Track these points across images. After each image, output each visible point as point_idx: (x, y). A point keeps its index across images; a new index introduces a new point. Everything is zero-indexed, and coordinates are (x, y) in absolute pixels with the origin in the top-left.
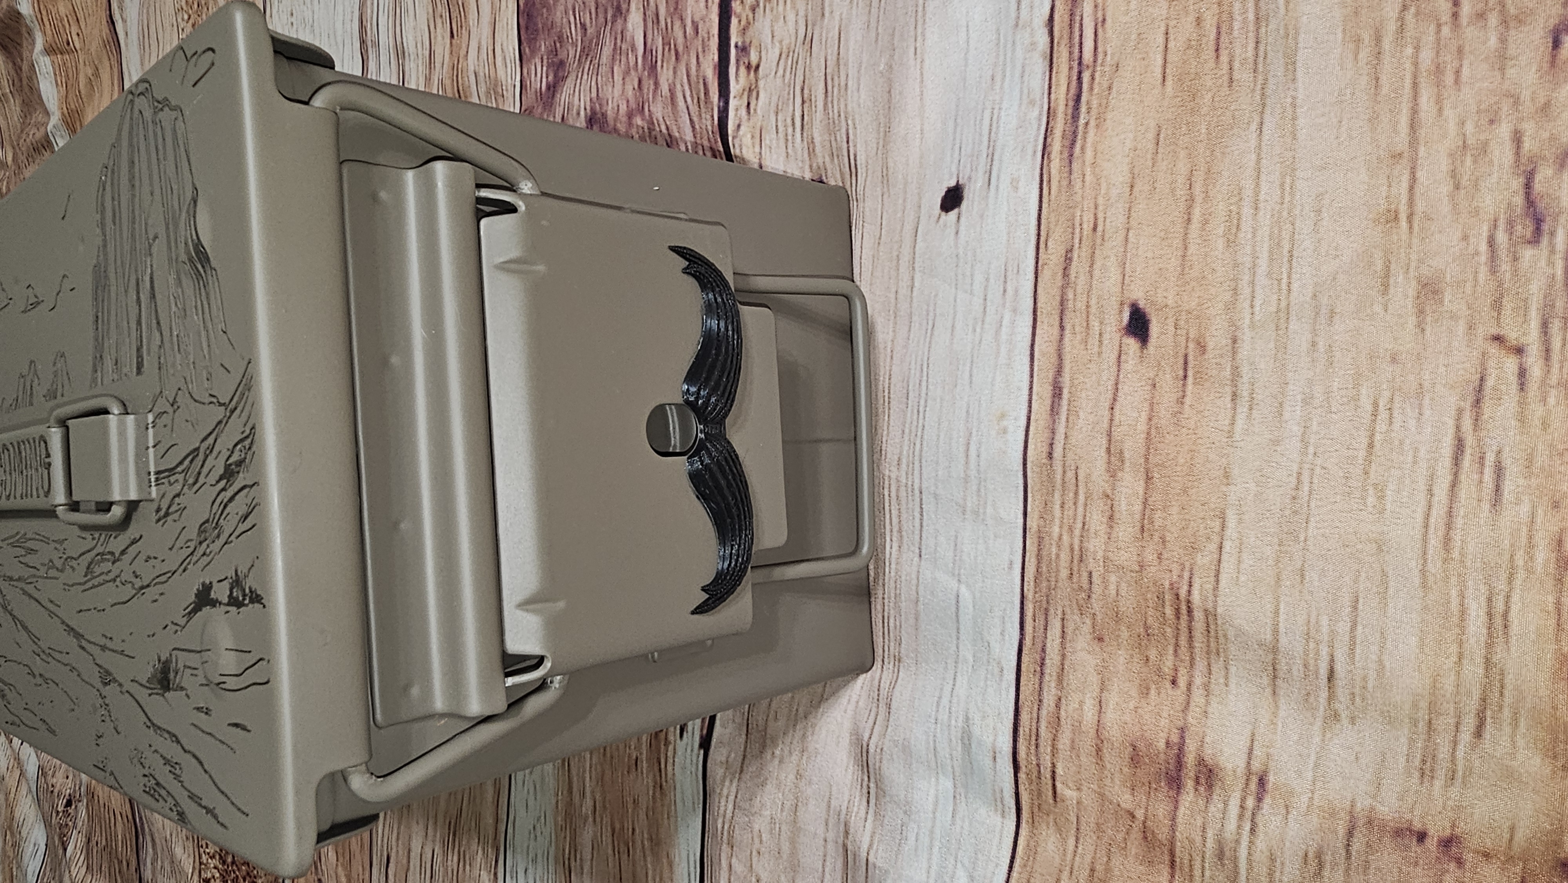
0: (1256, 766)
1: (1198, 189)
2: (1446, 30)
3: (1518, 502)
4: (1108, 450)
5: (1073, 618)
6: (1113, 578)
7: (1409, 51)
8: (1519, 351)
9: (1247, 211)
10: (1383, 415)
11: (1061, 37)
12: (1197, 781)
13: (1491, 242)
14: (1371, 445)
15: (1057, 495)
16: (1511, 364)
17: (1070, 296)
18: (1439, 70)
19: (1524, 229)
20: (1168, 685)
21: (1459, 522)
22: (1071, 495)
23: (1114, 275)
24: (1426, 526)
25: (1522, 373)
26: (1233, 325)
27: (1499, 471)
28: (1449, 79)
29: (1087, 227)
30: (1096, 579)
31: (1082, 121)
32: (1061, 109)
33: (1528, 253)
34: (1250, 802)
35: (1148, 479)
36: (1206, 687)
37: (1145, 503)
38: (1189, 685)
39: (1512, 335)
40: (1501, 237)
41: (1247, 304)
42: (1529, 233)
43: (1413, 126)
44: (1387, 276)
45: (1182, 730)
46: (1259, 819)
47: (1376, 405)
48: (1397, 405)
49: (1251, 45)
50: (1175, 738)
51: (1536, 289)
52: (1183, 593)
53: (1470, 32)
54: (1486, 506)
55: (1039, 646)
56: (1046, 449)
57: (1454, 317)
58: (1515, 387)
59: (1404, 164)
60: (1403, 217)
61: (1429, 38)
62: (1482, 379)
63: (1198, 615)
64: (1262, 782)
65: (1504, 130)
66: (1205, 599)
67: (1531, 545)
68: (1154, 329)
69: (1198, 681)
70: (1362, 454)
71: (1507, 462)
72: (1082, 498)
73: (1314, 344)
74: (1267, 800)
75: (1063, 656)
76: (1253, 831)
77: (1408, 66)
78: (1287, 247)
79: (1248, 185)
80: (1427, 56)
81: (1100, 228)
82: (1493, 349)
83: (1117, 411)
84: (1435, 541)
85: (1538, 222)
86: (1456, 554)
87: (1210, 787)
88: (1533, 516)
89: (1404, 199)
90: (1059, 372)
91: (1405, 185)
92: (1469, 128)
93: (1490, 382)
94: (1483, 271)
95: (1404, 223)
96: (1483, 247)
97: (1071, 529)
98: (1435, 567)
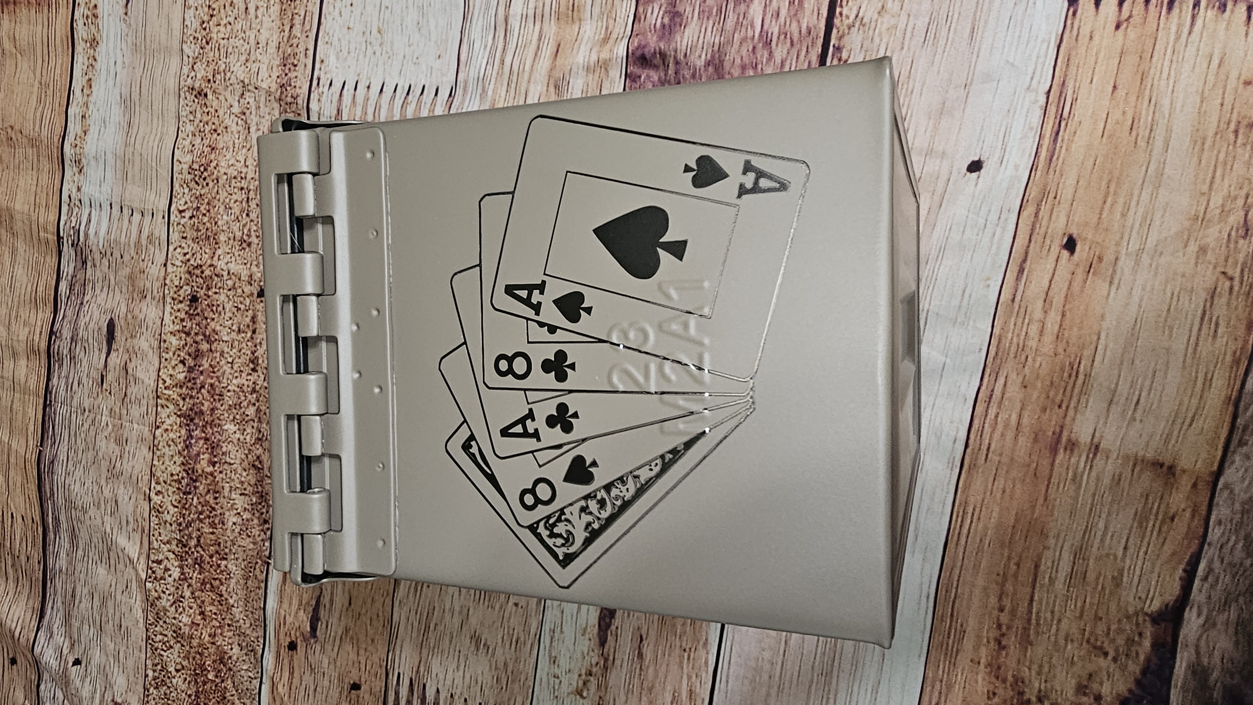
0: (1096, 440)
1: (1112, 189)
2: (1231, 147)
3: (1223, 337)
4: (1045, 301)
5: (1013, 376)
6: (1039, 359)
7: (1216, 152)
8: (1231, 279)
9: (1133, 203)
10: (1175, 298)
11: (1053, 102)
12: (1066, 449)
13: (1229, 235)
14: (1169, 310)
15: (1013, 319)
16: (1228, 284)
17: (1038, 226)
18: (1225, 163)
19: (1242, 232)
20: (1057, 407)
21: (1201, 343)
22: (1021, 320)
23: (1063, 220)
24: (1188, 344)
25: (1231, 288)
26: (1118, 252)
27: (1217, 324)
28: (1229, 167)
29: (1052, 196)
30: (1029, 359)
31: (1058, 145)
32: (1048, 135)
33: (1241, 242)
34: (1091, 456)
35: (1063, 316)
36: (1076, 408)
37: (1061, 326)
38: (1067, 407)
39: (1230, 272)
40: (1233, 233)
41: (1125, 244)
42: (1243, 234)
43: (1212, 183)
44: (1187, 242)
45: (1062, 427)
46: (1095, 462)
47: (1173, 294)
48: (1181, 295)
49: (1148, 131)
50: (1058, 430)
51: (1241, 257)
52: (1075, 367)
53: (1240, 151)
54: (1210, 338)
55: (990, 389)
56: (1011, 297)
57: (1210, 263)
58: (1227, 293)
59: (1205, 198)
60: (1200, 219)
61: (1224, 149)
62: (1215, 288)
63: (1081, 377)
64: (1097, 447)
65: (1243, 193)
66: (1085, 370)
67: (1225, 354)
68: (1078, 248)
69: (1072, 406)
70: (1165, 313)
71: (1221, 321)
72: (1027, 321)
73: (1151, 265)
74: (1099, 455)
75: (1003, 394)
76: (1091, 466)
77: (1214, 158)
78: (1148, 222)
79: (1136, 192)
80: (1222, 156)
81: (1058, 197)
82: (1222, 277)
83: (1053, 282)
84: (1190, 350)
85: (1247, 230)
86: (1198, 356)
87: (1072, 450)
88: (1227, 343)
89: (1202, 212)
90: (1024, 261)
91: (1203, 207)
92: (1232, 188)
93: (1219, 290)
94: (1224, 246)
95: (1200, 222)
96: (1226, 236)
97: (1018, 336)
98: (1189, 361)
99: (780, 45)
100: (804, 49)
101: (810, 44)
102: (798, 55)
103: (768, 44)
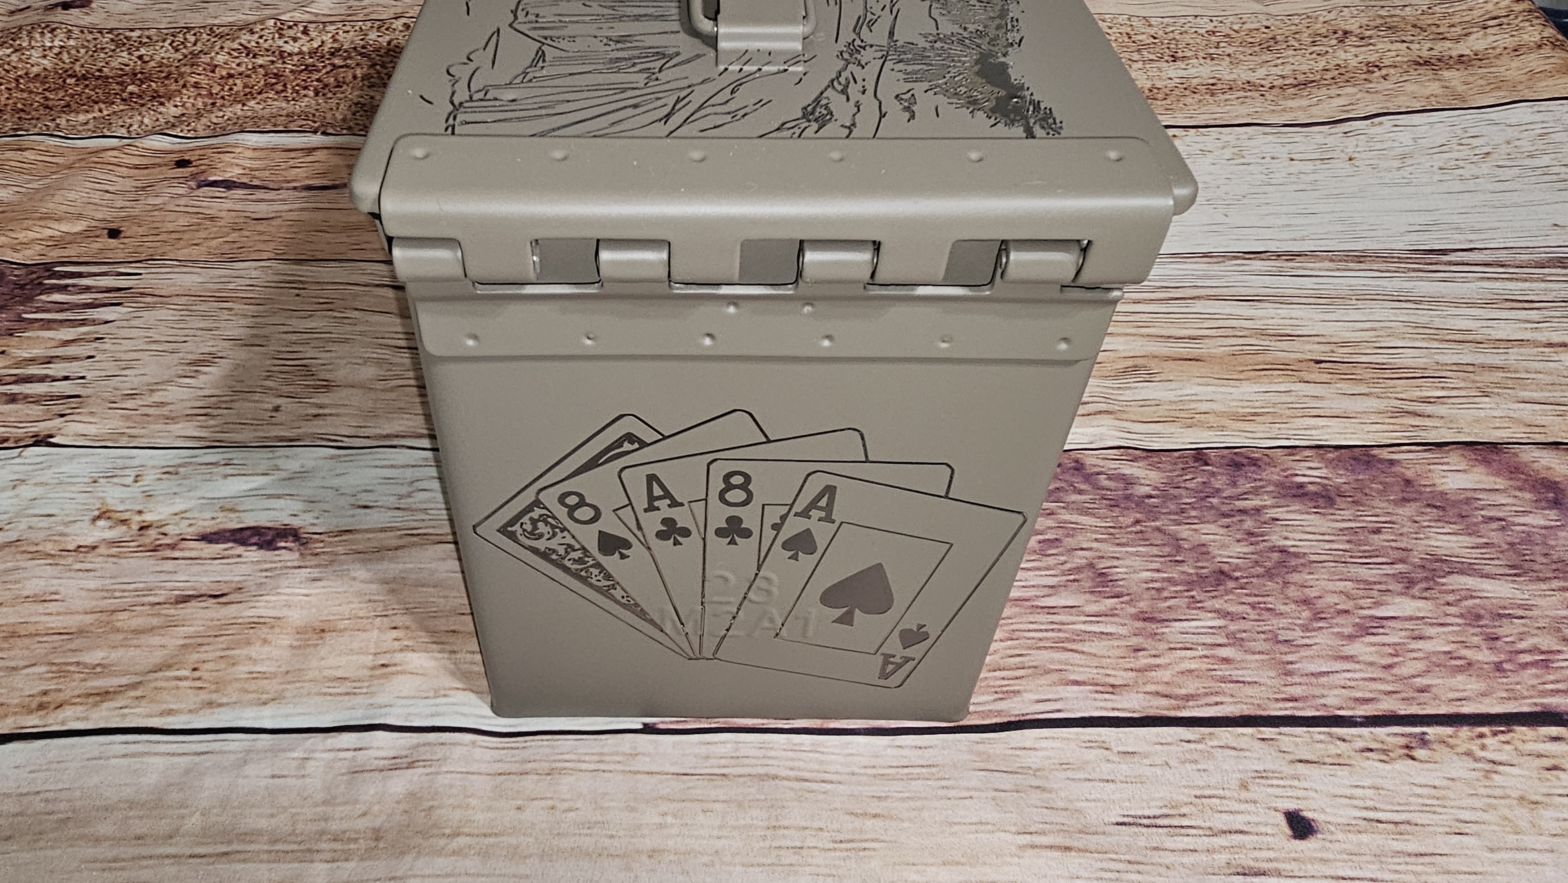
99: (1373, 649)
100: (1390, 688)
101: (1404, 695)
102: (1374, 679)
103: (1365, 629)
